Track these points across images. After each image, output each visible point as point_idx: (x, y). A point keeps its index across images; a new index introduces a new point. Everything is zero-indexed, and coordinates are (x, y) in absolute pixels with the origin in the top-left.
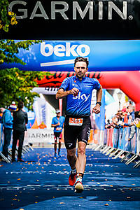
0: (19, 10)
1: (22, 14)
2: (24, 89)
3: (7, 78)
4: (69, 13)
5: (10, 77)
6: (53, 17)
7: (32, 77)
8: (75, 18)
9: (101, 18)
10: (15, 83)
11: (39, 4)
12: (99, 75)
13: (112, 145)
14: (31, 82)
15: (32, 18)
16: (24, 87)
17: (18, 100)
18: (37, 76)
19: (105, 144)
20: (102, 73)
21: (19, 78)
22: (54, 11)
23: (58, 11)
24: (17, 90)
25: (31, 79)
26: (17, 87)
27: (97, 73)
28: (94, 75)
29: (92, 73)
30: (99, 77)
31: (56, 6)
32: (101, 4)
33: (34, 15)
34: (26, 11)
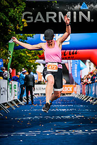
0: (28, 17)
1: (30, 19)
2: (31, 61)
3: (21, 55)
4: (57, 18)
5: (23, 54)
6: (48, 21)
7: (35, 54)
8: (60, 21)
9: (75, 21)
10: (26, 58)
11: (39, 14)
12: (76, 52)
13: (85, 94)
14: (35, 57)
15: (35, 22)
16: (31, 59)
17: (27, 67)
18: (39, 53)
19: (81, 93)
20: (78, 51)
21: (28, 55)
22: (48, 17)
23: (50, 17)
24: (27, 62)
25: (35, 55)
26: (27, 60)
27: (75, 51)
28: (73, 52)
29: (72, 51)
30: (76, 53)
31: (49, 14)
32: (75, 13)
33: (36, 20)
34: (32, 18)
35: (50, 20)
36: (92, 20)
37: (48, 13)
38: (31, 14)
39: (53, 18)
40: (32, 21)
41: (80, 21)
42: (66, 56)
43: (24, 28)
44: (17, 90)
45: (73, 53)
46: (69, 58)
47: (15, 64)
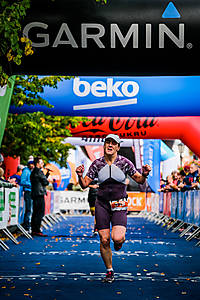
0: (38, 35)
2: (53, 140)
3: (28, 126)
5: (32, 124)
6: (84, 45)
7: (63, 124)
8: (113, 46)
9: (148, 45)
10: (39, 131)
11: (65, 27)
12: (152, 122)
13: (169, 215)
14: (62, 130)
16: (53, 136)
18: (70, 122)
19: (161, 212)
20: (156, 119)
21: (44, 125)
24: (43, 141)
25: (62, 127)
26: (42, 137)
27: (150, 119)
28: (146, 121)
29: (143, 119)
30: (152, 124)
31: (88, 29)
32: (149, 27)
33: (58, 42)
34: (47, 37)
35: (91, 42)
36: (190, 45)
37: (85, 27)
38: (46, 26)
39: (96, 38)
40: (47, 43)
41: (161, 45)
42: (128, 131)
43: (25, 58)
44: (16, 203)
45: (145, 124)
46: (136, 136)
47: (17, 147)
